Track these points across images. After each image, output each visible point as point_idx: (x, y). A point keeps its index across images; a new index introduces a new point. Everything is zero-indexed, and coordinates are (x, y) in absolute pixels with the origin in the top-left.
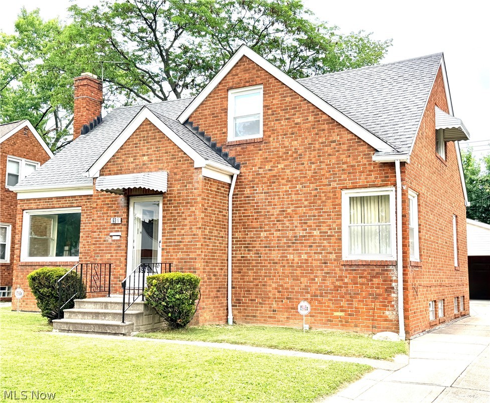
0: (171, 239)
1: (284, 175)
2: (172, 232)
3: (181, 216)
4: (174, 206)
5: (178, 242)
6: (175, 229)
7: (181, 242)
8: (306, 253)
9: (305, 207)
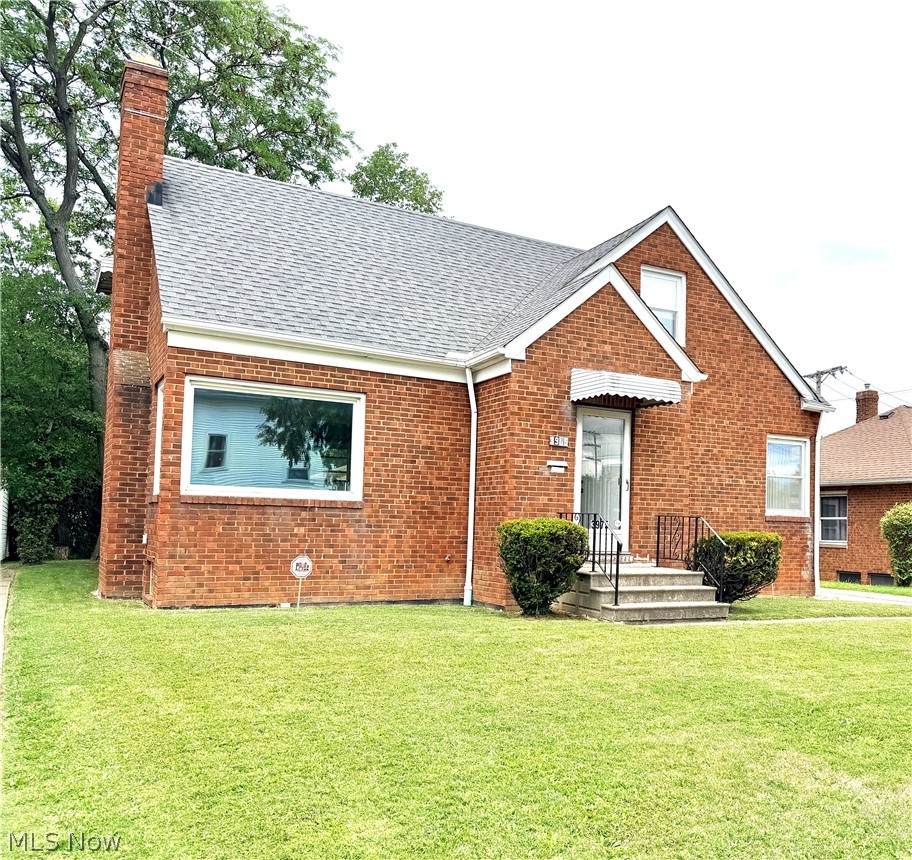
0: (648, 480)
1: (710, 404)
2: (649, 470)
3: (662, 448)
4: (652, 432)
5: (657, 485)
6: (653, 466)
7: (661, 485)
8: (732, 506)
9: (732, 448)
